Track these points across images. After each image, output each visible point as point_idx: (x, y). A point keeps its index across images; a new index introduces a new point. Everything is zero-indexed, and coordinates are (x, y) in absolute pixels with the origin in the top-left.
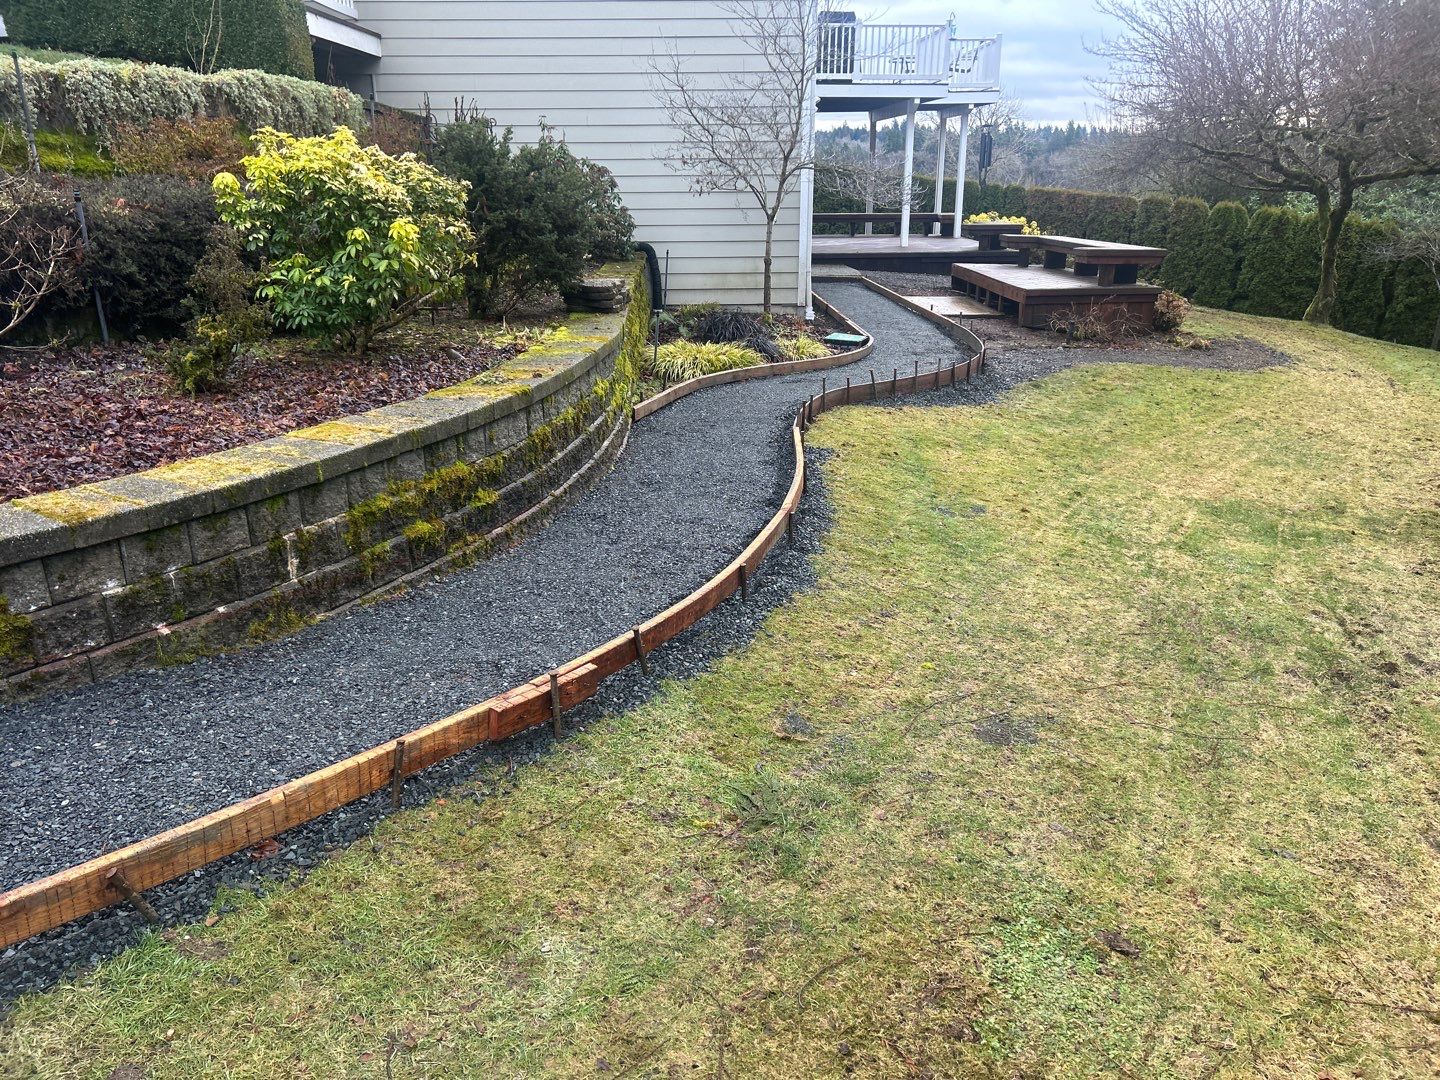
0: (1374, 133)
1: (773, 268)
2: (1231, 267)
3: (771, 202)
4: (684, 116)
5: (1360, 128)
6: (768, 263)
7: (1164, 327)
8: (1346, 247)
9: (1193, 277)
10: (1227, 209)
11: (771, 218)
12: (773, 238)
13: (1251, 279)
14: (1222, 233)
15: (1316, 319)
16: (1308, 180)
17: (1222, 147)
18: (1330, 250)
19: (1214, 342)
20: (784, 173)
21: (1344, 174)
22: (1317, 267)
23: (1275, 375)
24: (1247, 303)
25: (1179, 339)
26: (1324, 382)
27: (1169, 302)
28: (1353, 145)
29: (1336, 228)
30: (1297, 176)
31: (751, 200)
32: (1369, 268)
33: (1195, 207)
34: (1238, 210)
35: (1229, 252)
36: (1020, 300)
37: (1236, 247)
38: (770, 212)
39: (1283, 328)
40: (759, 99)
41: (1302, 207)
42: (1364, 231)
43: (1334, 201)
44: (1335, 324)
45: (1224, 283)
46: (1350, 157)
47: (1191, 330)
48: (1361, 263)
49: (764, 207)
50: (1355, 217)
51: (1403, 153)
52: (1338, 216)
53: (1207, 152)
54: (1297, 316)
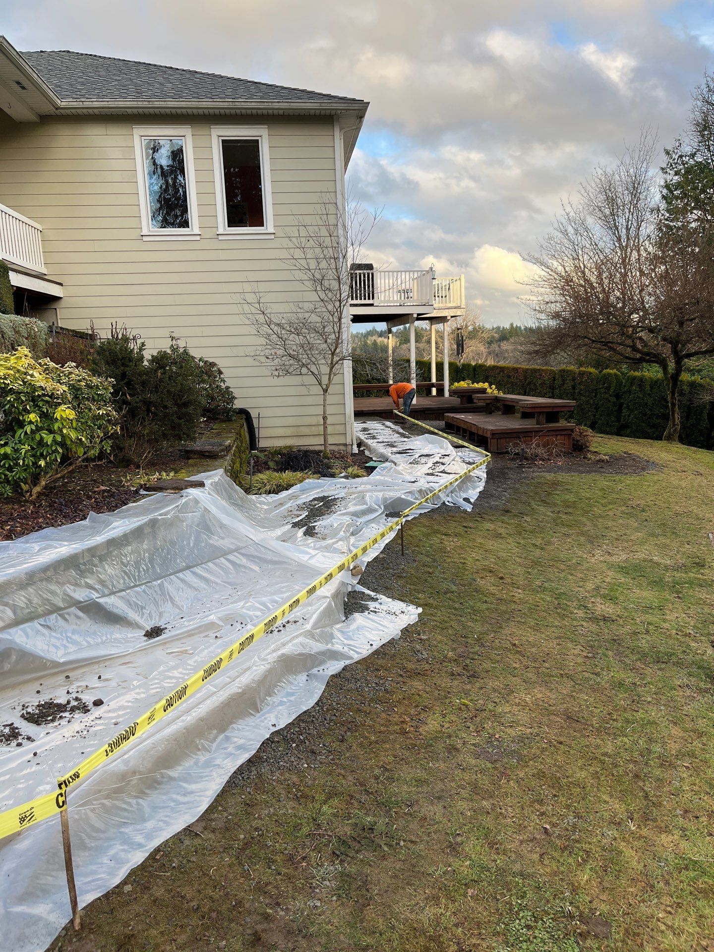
0: (691, 327)
1: (328, 422)
2: (616, 408)
3: (325, 380)
4: (265, 329)
5: (681, 324)
6: (325, 418)
7: (579, 448)
8: (682, 394)
9: (594, 415)
10: (609, 374)
11: (325, 391)
12: (327, 402)
13: (629, 416)
14: (608, 388)
15: (669, 438)
16: (655, 356)
17: (602, 338)
18: (673, 397)
19: (611, 457)
20: (332, 363)
21: (675, 352)
22: (667, 407)
23: (652, 476)
24: (628, 431)
25: (589, 456)
26: (680, 480)
27: (581, 433)
28: (679, 334)
29: (675, 385)
30: (648, 354)
31: (312, 380)
32: (697, 406)
33: (590, 373)
34: (616, 375)
35: (613, 399)
36: (489, 435)
37: (618, 396)
38: (324, 387)
39: (652, 446)
40: (314, 318)
41: (652, 372)
42: (693, 385)
43: (672, 365)
44: (682, 441)
45: (613, 419)
46: (678, 342)
47: (596, 450)
48: (692, 404)
49: (320, 384)
50: (685, 377)
51: (708, 339)
52: (675, 377)
53: (593, 341)
54: (659, 438)
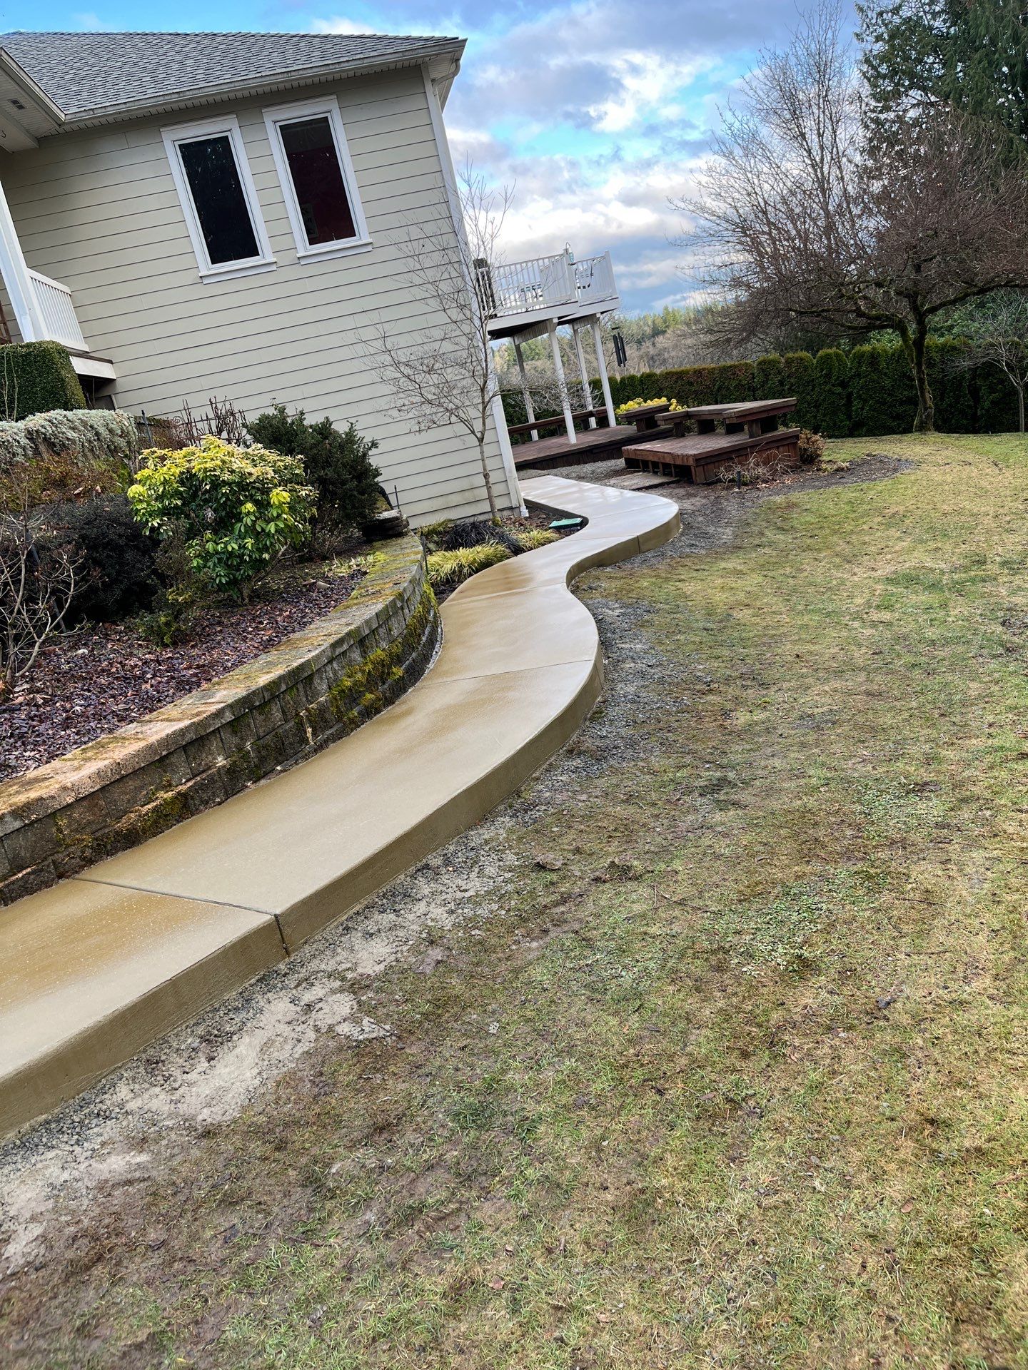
0: (931, 270)
1: (491, 480)
2: (843, 402)
3: (478, 426)
5: (918, 268)
6: (486, 476)
7: (808, 460)
8: (930, 365)
9: (815, 417)
10: (828, 356)
11: (481, 440)
12: (486, 455)
13: (862, 409)
14: (828, 376)
15: (922, 428)
16: (888, 318)
17: (812, 306)
18: (920, 371)
19: (852, 463)
20: (483, 402)
21: (915, 308)
22: (912, 387)
23: (907, 477)
24: (864, 429)
25: (824, 466)
26: (944, 475)
27: (808, 439)
28: (916, 283)
29: (920, 353)
30: (878, 318)
32: (954, 378)
33: (802, 359)
34: (837, 355)
35: (839, 390)
36: (691, 462)
37: (843, 385)
38: (479, 435)
39: (901, 442)
41: (887, 341)
42: (943, 349)
43: (912, 328)
44: (939, 429)
45: (842, 417)
46: (916, 294)
47: (830, 458)
48: (946, 376)
49: (473, 432)
50: (932, 340)
51: (957, 282)
52: (919, 343)
53: (801, 313)
54: (907, 430)
